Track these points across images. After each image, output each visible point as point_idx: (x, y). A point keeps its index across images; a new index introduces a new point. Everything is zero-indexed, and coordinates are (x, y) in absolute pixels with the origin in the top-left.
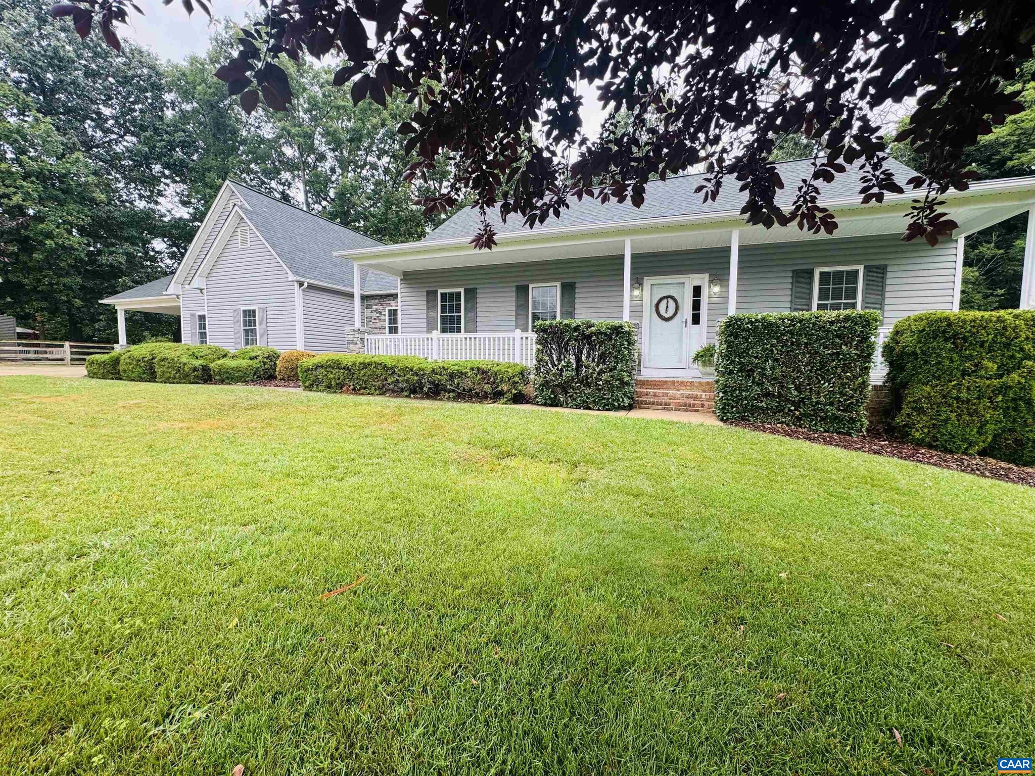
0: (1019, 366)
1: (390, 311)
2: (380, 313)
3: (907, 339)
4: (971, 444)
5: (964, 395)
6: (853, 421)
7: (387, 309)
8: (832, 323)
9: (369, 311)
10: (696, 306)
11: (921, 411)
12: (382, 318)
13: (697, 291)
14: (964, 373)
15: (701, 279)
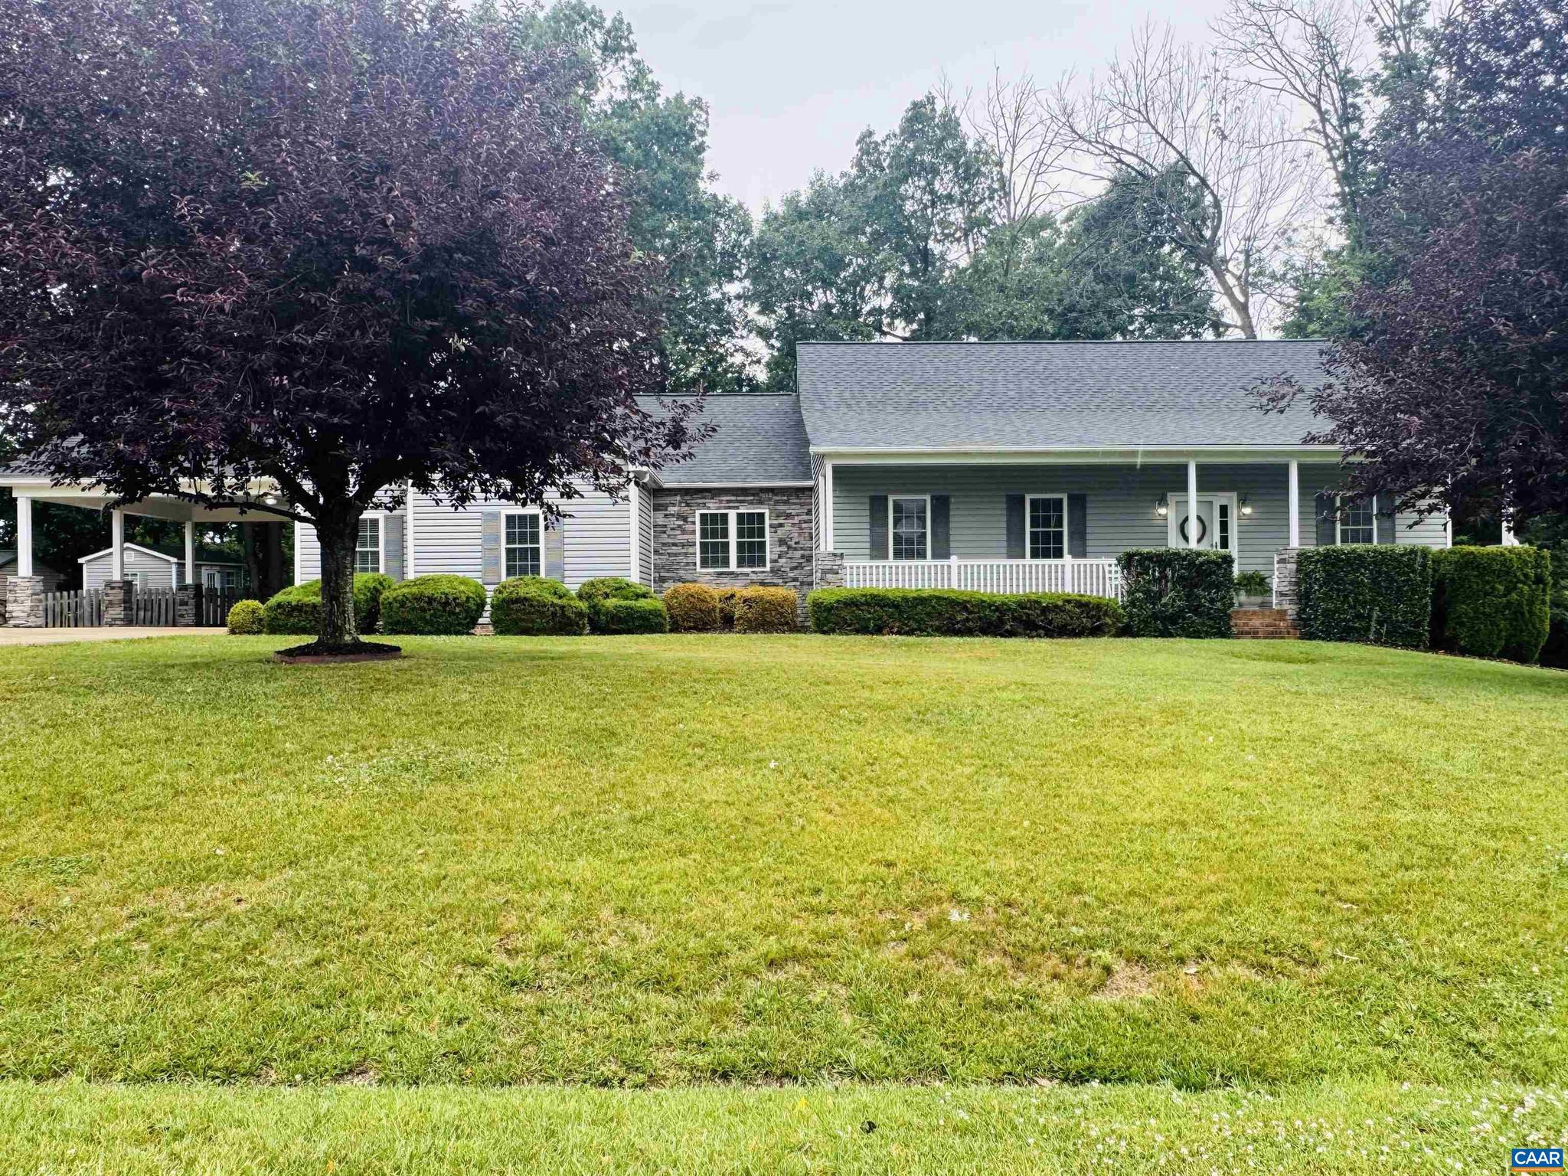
0: (1515, 588)
1: (702, 515)
2: (685, 519)
3: (1444, 568)
4: (1494, 647)
5: (1487, 610)
6: (1421, 635)
7: (698, 513)
8: (1402, 555)
9: (661, 514)
10: (1224, 527)
11: (1462, 624)
12: (689, 527)
13: (1224, 511)
14: (1486, 594)
15: (1230, 498)
